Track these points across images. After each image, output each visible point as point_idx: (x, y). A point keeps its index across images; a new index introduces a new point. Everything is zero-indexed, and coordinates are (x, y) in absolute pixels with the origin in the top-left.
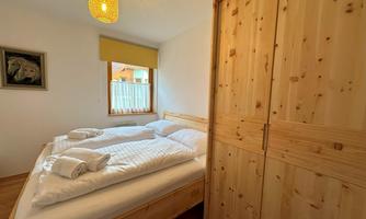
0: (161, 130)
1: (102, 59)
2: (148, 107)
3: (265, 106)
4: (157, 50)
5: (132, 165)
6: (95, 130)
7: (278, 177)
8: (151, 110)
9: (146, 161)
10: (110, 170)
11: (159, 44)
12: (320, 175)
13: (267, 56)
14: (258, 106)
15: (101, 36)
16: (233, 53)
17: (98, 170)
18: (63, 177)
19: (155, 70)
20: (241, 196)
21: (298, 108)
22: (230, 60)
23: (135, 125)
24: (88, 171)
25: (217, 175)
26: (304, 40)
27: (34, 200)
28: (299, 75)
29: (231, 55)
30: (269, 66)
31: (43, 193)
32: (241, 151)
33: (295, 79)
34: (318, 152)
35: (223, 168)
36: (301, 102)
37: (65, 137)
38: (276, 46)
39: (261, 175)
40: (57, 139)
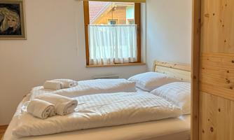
5: (98, 113)
6: (69, 80)
8: (139, 61)
9: (113, 110)
10: (76, 115)
18: (36, 117)
24: (57, 114)
27: (14, 129)
31: (20, 125)
35: (212, 129)
37: (42, 87)
40: (34, 89)
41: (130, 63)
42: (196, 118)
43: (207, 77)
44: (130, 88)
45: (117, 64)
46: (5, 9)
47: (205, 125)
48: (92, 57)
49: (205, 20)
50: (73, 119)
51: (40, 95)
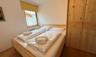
3: (83, 18)
4: (37, 7)
12: (95, 30)
14: (81, 19)
16: (74, 7)
21: (91, 18)
23: (35, 29)
25: (69, 36)
26: (94, 3)
28: (92, 11)
29: (73, 7)
30: (84, 9)
33: (91, 12)
35: (70, 34)
38: (86, 5)
45: (33, 26)
49: (69, 16)
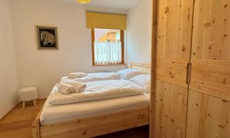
0: (125, 75)
1: (88, 27)
2: (120, 60)
3: (188, 49)
4: (126, 15)
5: (98, 92)
6: (82, 73)
7: (197, 105)
8: (123, 62)
11: (128, 10)
12: (225, 101)
13: (189, 9)
14: (183, 50)
15: (87, 11)
16: (167, 10)
17: (79, 92)
19: (125, 31)
20: (173, 121)
21: (210, 48)
22: (165, 16)
24: (75, 92)
25: (158, 105)
27: (50, 101)
28: (210, 21)
29: (166, 12)
30: (190, 17)
31: (54, 98)
32: (173, 86)
33: (208, 25)
34: (224, 83)
35: (161, 100)
36: (211, 43)
37: (67, 77)
39: (186, 103)
41: (118, 64)
42: (153, 94)
43: (159, 71)
44: (117, 78)
45: (110, 64)
46: (46, 32)
47: (158, 98)
48: (96, 60)
49: (158, 39)
50: (84, 95)
51: (66, 81)
